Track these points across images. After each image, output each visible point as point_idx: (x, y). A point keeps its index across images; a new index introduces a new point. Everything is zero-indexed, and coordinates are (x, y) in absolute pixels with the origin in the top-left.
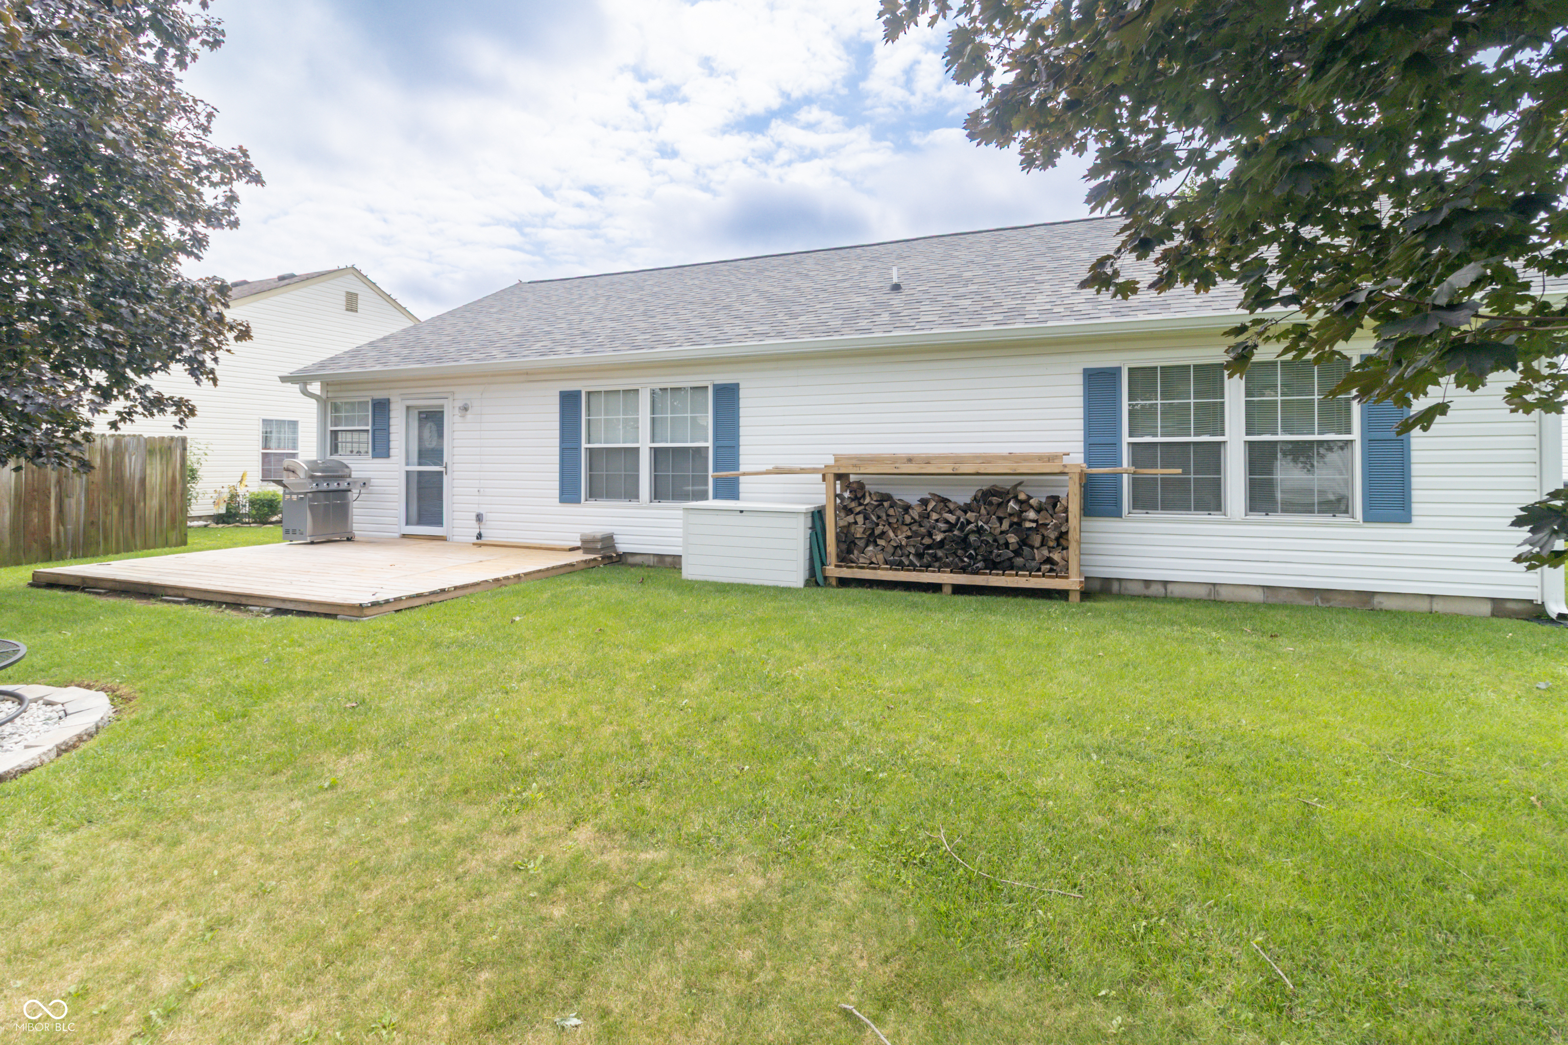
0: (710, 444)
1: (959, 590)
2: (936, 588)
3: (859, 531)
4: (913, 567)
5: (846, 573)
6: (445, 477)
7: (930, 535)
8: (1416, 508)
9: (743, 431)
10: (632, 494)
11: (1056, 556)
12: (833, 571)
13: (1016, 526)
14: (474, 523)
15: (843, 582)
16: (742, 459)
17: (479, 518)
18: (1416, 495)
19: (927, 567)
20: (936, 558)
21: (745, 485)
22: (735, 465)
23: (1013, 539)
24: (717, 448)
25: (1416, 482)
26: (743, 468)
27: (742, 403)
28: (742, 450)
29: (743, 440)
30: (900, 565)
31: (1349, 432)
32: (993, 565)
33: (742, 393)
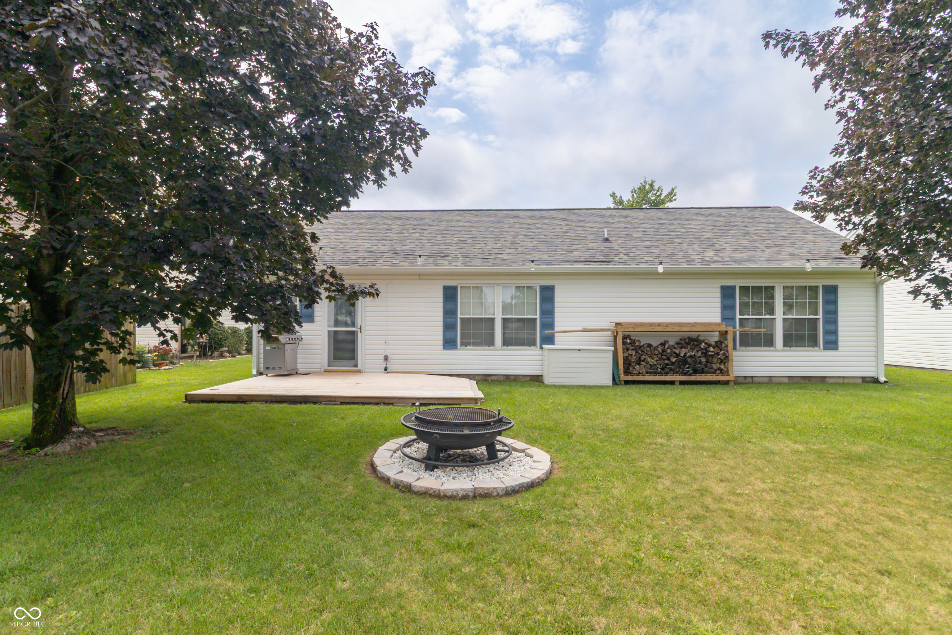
0: (538, 316)
1: (682, 383)
2: (672, 383)
3: (634, 359)
4: (661, 374)
5: (629, 378)
6: (359, 334)
7: (668, 359)
8: (840, 344)
9: (556, 310)
10: (490, 342)
11: (722, 367)
12: (623, 377)
13: (705, 354)
14: (382, 361)
15: (627, 383)
16: (556, 324)
17: (386, 358)
18: (840, 339)
19: (667, 374)
20: (671, 369)
21: (558, 338)
22: (552, 327)
23: (703, 360)
24: (542, 318)
25: (840, 334)
26: (557, 329)
27: (556, 295)
28: (556, 319)
29: (556, 314)
30: (655, 374)
31: (817, 314)
32: (696, 371)
33: (556, 290)
